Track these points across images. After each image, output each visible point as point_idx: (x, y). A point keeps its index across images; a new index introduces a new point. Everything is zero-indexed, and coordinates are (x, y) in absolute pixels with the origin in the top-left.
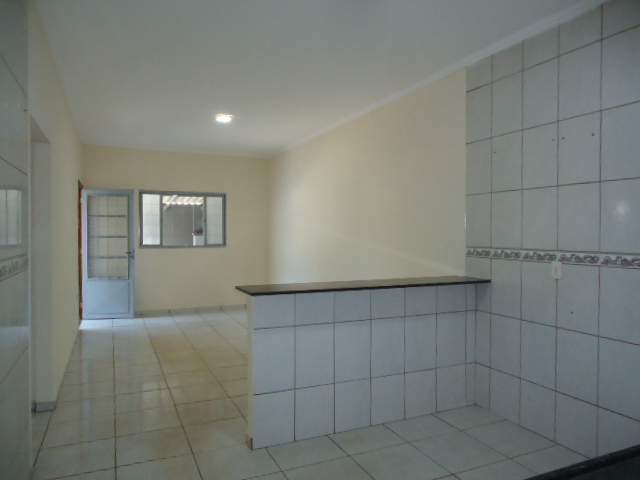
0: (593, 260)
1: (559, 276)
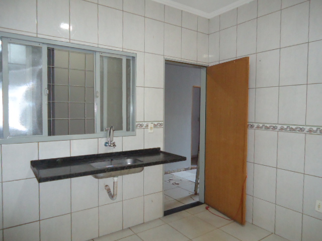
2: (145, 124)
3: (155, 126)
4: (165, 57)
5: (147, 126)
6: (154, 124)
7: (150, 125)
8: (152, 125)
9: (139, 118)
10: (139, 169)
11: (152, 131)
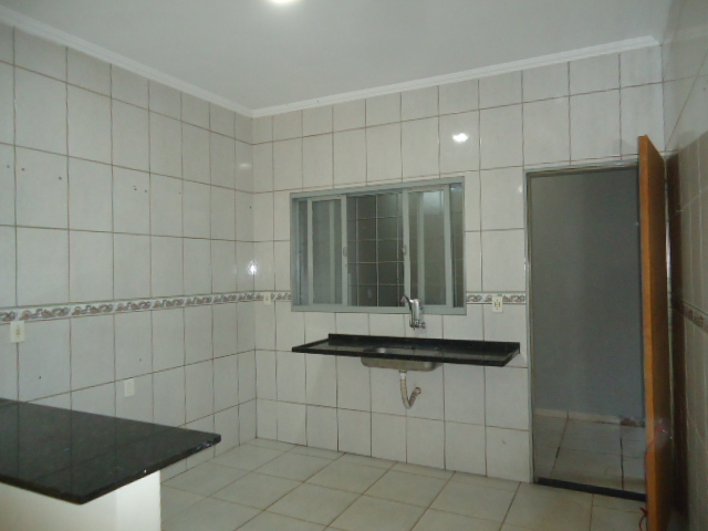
0: (63, 312)
1: (22, 338)
2: (484, 296)
3: (506, 301)
4: (526, 167)
5: (489, 299)
6: (505, 298)
7: (495, 298)
8: (500, 299)
9: (471, 284)
10: (427, 364)
11: (500, 310)
